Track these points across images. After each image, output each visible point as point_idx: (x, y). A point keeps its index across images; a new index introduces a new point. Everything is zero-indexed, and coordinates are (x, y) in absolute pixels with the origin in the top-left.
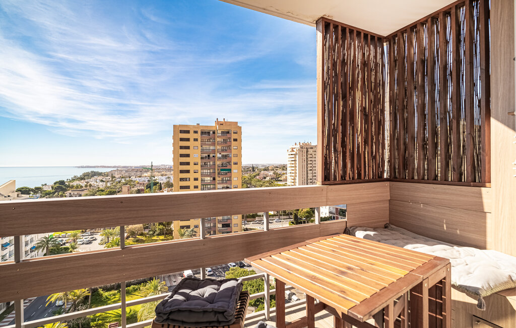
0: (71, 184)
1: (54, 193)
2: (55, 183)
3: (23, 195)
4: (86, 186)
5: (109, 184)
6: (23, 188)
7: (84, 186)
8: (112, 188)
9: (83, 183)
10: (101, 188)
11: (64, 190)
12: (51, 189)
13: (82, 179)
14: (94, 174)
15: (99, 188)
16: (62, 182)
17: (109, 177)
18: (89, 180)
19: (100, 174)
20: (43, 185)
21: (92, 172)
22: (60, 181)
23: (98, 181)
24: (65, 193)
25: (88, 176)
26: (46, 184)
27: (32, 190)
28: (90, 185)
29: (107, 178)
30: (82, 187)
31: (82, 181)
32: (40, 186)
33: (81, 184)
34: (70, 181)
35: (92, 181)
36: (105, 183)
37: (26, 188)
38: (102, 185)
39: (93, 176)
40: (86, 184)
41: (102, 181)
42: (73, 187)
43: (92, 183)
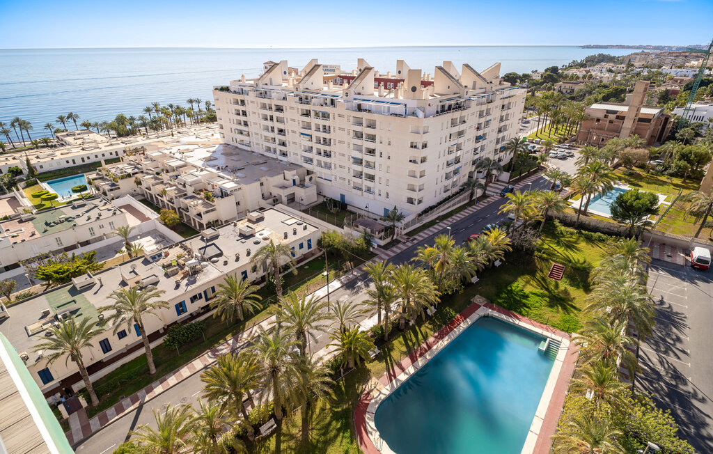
0: (566, 72)
1: (542, 83)
2: (546, 71)
3: (505, 83)
4: (584, 77)
5: (619, 78)
6: (510, 74)
7: (581, 76)
8: (621, 85)
9: (581, 72)
10: (605, 81)
11: (554, 81)
12: (540, 78)
13: (582, 65)
14: (603, 59)
15: (601, 82)
16: (554, 70)
17: (622, 65)
18: (591, 68)
19: (610, 59)
20: (533, 72)
21: (600, 55)
22: (552, 68)
23: (604, 70)
24: (555, 84)
25: (593, 61)
26: (536, 71)
27: (519, 77)
28: (591, 77)
29: (619, 66)
30: (578, 78)
31: (582, 69)
32: (530, 73)
33: (578, 73)
34: (565, 69)
35: (595, 72)
36: (613, 75)
37: (514, 74)
38: (607, 77)
39: (599, 62)
40: (584, 73)
41: (610, 71)
42: (566, 76)
43: (593, 73)
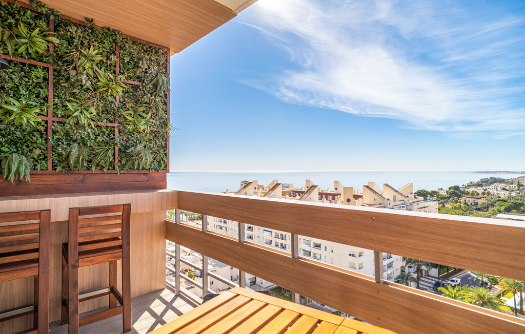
0: (466, 190)
1: (449, 198)
2: (450, 188)
3: (418, 197)
4: (483, 194)
5: (513, 194)
6: (421, 191)
7: (480, 193)
8: (518, 199)
9: (480, 190)
10: (503, 197)
11: (459, 196)
12: (446, 194)
13: (479, 185)
14: (494, 181)
15: (499, 197)
16: (457, 188)
17: (514, 185)
18: (487, 187)
19: (502, 181)
20: (439, 189)
21: (492, 178)
22: (454, 186)
23: (498, 189)
24: (460, 199)
25: (487, 182)
26: (442, 189)
27: (429, 193)
28: (489, 194)
29: (511, 186)
30: (478, 194)
31: (479, 188)
32: (437, 190)
33: (477, 191)
34: (466, 187)
35: (491, 189)
36: (508, 192)
37: (424, 191)
38: (504, 195)
39: (492, 183)
40: (483, 191)
41: (504, 189)
42: (468, 193)
43: (491, 191)
